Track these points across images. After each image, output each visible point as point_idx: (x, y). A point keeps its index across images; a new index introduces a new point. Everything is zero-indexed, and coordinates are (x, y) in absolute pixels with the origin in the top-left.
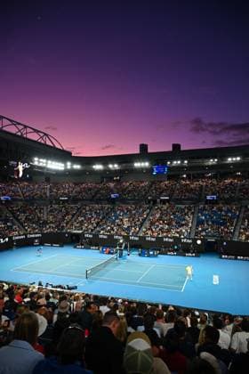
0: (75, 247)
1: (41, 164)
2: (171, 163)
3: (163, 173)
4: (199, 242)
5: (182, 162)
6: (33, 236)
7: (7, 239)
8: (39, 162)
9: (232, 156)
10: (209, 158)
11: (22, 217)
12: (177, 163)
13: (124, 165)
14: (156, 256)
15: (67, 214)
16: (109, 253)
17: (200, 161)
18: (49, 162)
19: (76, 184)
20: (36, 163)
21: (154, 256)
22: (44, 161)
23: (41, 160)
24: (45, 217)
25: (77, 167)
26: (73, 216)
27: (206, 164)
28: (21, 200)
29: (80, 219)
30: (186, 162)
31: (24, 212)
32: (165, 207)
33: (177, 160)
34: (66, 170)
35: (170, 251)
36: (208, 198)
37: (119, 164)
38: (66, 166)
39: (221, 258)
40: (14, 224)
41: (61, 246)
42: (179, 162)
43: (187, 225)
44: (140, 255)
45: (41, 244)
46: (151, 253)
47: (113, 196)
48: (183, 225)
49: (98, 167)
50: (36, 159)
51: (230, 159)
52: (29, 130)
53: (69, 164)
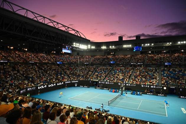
0: (96, 88)
1: (76, 46)
2: (144, 45)
3: (139, 50)
4: (165, 88)
5: (151, 44)
6: (74, 82)
7: (63, 83)
8: (76, 45)
9: (181, 41)
10: (166, 42)
11: (68, 72)
12: (148, 45)
13: (118, 46)
14: (141, 95)
15: (89, 71)
16: (115, 92)
17: (161, 44)
18: (80, 45)
19: (92, 56)
20: (74, 46)
21: (140, 95)
22: (78, 44)
23: (77, 44)
24: (79, 73)
25: (93, 47)
26: (92, 72)
27: (165, 45)
28: (67, 64)
29: (96, 74)
30: (153, 44)
31: (69, 70)
32: (141, 68)
33: (147, 43)
34: (88, 49)
35: (149, 93)
36: (166, 64)
37: (115, 46)
38: (88, 47)
39: (180, 98)
40: (65, 76)
41: (89, 87)
42: (149, 45)
43: (156, 78)
44: (132, 94)
45: (78, 86)
46: (138, 93)
47: (111, 62)
48: (154, 78)
49: (104, 47)
50: (74, 43)
51: (179, 43)
52: (70, 29)
53: (89, 46)
